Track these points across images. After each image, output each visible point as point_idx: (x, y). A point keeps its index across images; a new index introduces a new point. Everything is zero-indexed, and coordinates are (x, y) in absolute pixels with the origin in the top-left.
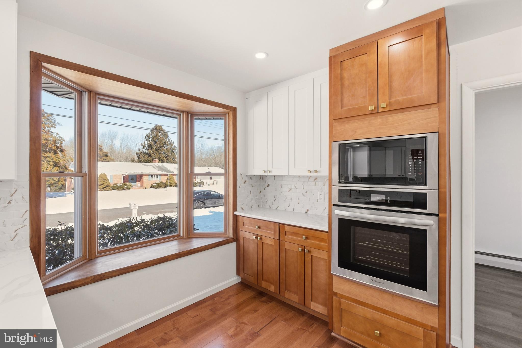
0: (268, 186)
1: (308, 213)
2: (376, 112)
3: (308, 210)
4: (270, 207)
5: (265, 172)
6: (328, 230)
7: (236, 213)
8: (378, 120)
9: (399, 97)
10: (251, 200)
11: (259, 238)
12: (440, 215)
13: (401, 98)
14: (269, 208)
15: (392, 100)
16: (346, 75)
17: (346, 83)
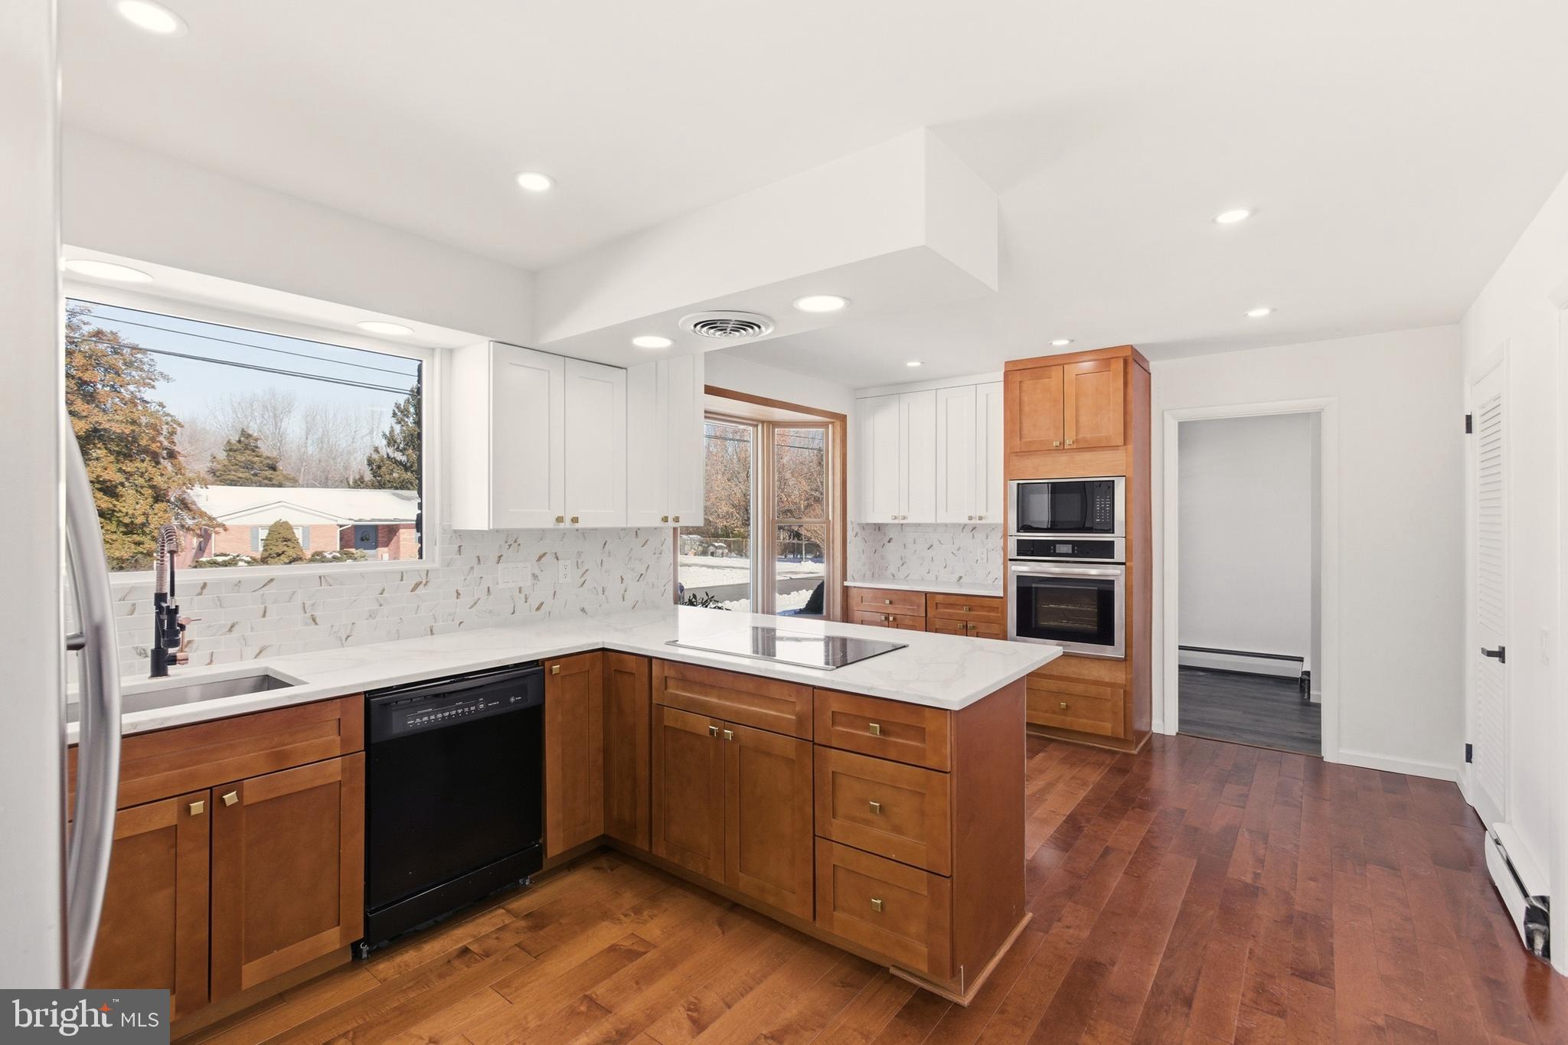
0: (889, 542)
1: (962, 580)
2: (1061, 448)
3: (961, 578)
4: (893, 576)
5: (896, 518)
6: (1002, 595)
7: (846, 584)
8: (1064, 458)
9: (1086, 434)
10: (864, 565)
11: (891, 619)
12: (1127, 564)
13: (1088, 436)
14: (892, 578)
15: (1080, 436)
16: (1025, 399)
17: (1026, 409)
